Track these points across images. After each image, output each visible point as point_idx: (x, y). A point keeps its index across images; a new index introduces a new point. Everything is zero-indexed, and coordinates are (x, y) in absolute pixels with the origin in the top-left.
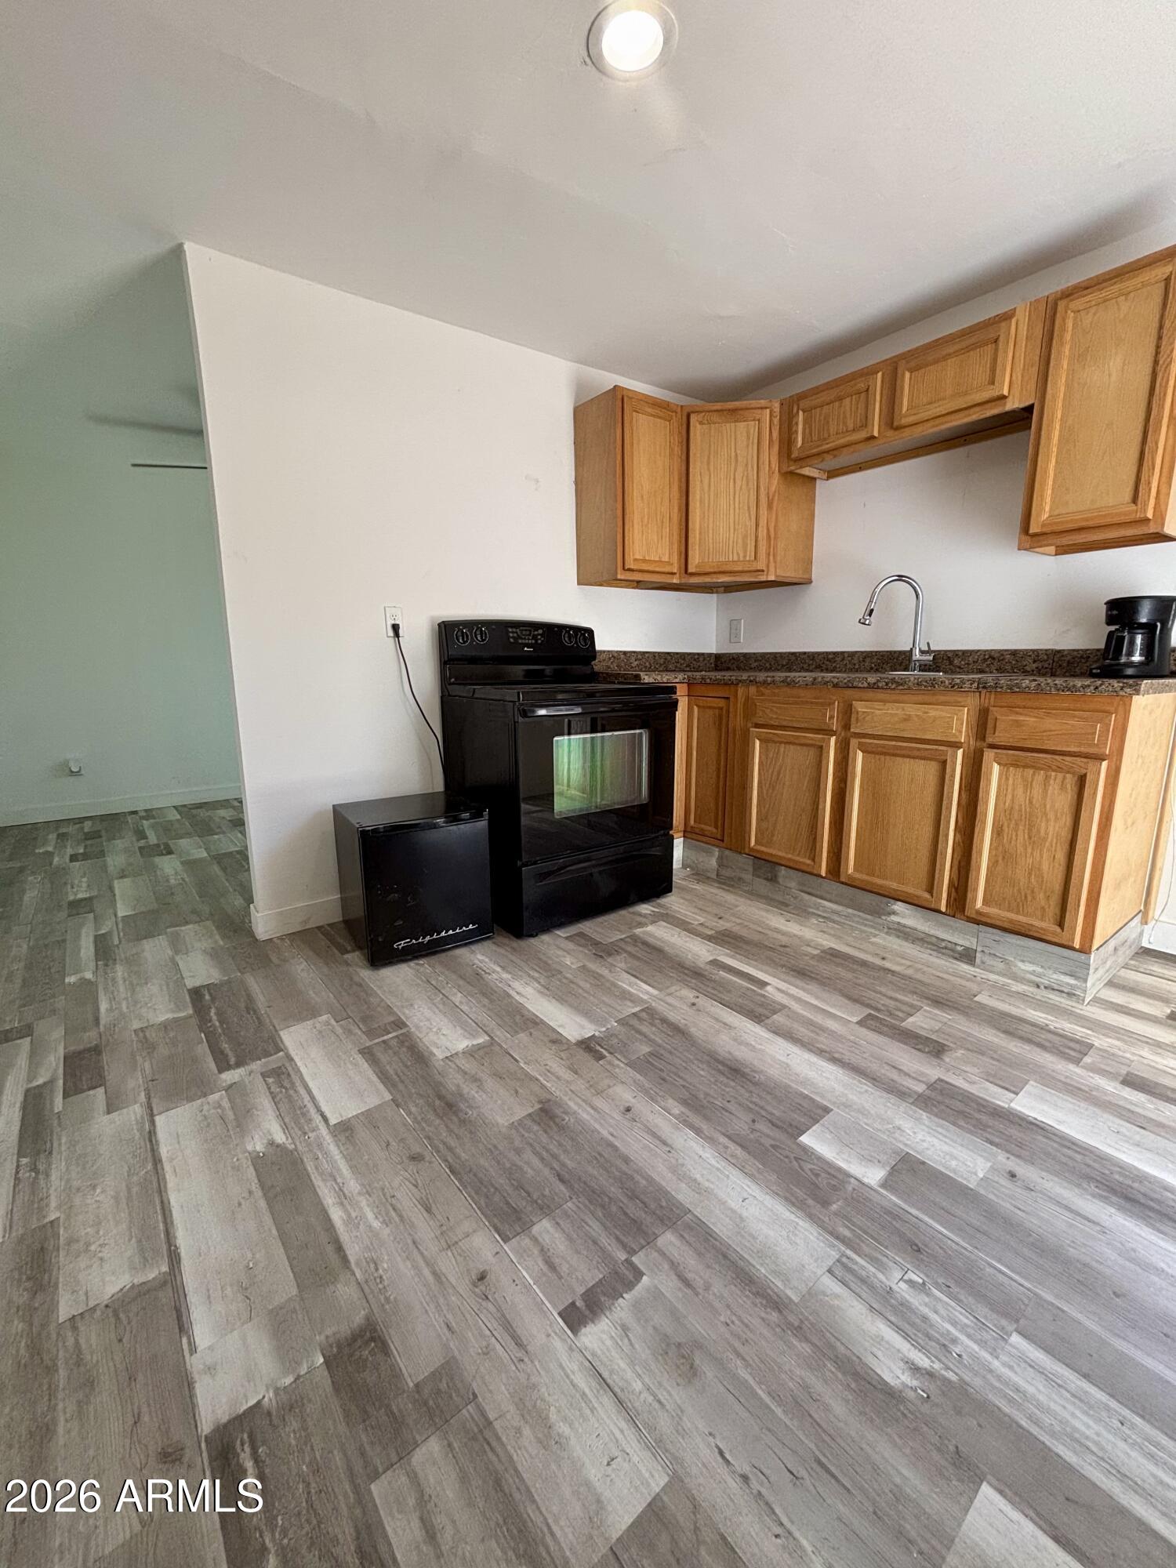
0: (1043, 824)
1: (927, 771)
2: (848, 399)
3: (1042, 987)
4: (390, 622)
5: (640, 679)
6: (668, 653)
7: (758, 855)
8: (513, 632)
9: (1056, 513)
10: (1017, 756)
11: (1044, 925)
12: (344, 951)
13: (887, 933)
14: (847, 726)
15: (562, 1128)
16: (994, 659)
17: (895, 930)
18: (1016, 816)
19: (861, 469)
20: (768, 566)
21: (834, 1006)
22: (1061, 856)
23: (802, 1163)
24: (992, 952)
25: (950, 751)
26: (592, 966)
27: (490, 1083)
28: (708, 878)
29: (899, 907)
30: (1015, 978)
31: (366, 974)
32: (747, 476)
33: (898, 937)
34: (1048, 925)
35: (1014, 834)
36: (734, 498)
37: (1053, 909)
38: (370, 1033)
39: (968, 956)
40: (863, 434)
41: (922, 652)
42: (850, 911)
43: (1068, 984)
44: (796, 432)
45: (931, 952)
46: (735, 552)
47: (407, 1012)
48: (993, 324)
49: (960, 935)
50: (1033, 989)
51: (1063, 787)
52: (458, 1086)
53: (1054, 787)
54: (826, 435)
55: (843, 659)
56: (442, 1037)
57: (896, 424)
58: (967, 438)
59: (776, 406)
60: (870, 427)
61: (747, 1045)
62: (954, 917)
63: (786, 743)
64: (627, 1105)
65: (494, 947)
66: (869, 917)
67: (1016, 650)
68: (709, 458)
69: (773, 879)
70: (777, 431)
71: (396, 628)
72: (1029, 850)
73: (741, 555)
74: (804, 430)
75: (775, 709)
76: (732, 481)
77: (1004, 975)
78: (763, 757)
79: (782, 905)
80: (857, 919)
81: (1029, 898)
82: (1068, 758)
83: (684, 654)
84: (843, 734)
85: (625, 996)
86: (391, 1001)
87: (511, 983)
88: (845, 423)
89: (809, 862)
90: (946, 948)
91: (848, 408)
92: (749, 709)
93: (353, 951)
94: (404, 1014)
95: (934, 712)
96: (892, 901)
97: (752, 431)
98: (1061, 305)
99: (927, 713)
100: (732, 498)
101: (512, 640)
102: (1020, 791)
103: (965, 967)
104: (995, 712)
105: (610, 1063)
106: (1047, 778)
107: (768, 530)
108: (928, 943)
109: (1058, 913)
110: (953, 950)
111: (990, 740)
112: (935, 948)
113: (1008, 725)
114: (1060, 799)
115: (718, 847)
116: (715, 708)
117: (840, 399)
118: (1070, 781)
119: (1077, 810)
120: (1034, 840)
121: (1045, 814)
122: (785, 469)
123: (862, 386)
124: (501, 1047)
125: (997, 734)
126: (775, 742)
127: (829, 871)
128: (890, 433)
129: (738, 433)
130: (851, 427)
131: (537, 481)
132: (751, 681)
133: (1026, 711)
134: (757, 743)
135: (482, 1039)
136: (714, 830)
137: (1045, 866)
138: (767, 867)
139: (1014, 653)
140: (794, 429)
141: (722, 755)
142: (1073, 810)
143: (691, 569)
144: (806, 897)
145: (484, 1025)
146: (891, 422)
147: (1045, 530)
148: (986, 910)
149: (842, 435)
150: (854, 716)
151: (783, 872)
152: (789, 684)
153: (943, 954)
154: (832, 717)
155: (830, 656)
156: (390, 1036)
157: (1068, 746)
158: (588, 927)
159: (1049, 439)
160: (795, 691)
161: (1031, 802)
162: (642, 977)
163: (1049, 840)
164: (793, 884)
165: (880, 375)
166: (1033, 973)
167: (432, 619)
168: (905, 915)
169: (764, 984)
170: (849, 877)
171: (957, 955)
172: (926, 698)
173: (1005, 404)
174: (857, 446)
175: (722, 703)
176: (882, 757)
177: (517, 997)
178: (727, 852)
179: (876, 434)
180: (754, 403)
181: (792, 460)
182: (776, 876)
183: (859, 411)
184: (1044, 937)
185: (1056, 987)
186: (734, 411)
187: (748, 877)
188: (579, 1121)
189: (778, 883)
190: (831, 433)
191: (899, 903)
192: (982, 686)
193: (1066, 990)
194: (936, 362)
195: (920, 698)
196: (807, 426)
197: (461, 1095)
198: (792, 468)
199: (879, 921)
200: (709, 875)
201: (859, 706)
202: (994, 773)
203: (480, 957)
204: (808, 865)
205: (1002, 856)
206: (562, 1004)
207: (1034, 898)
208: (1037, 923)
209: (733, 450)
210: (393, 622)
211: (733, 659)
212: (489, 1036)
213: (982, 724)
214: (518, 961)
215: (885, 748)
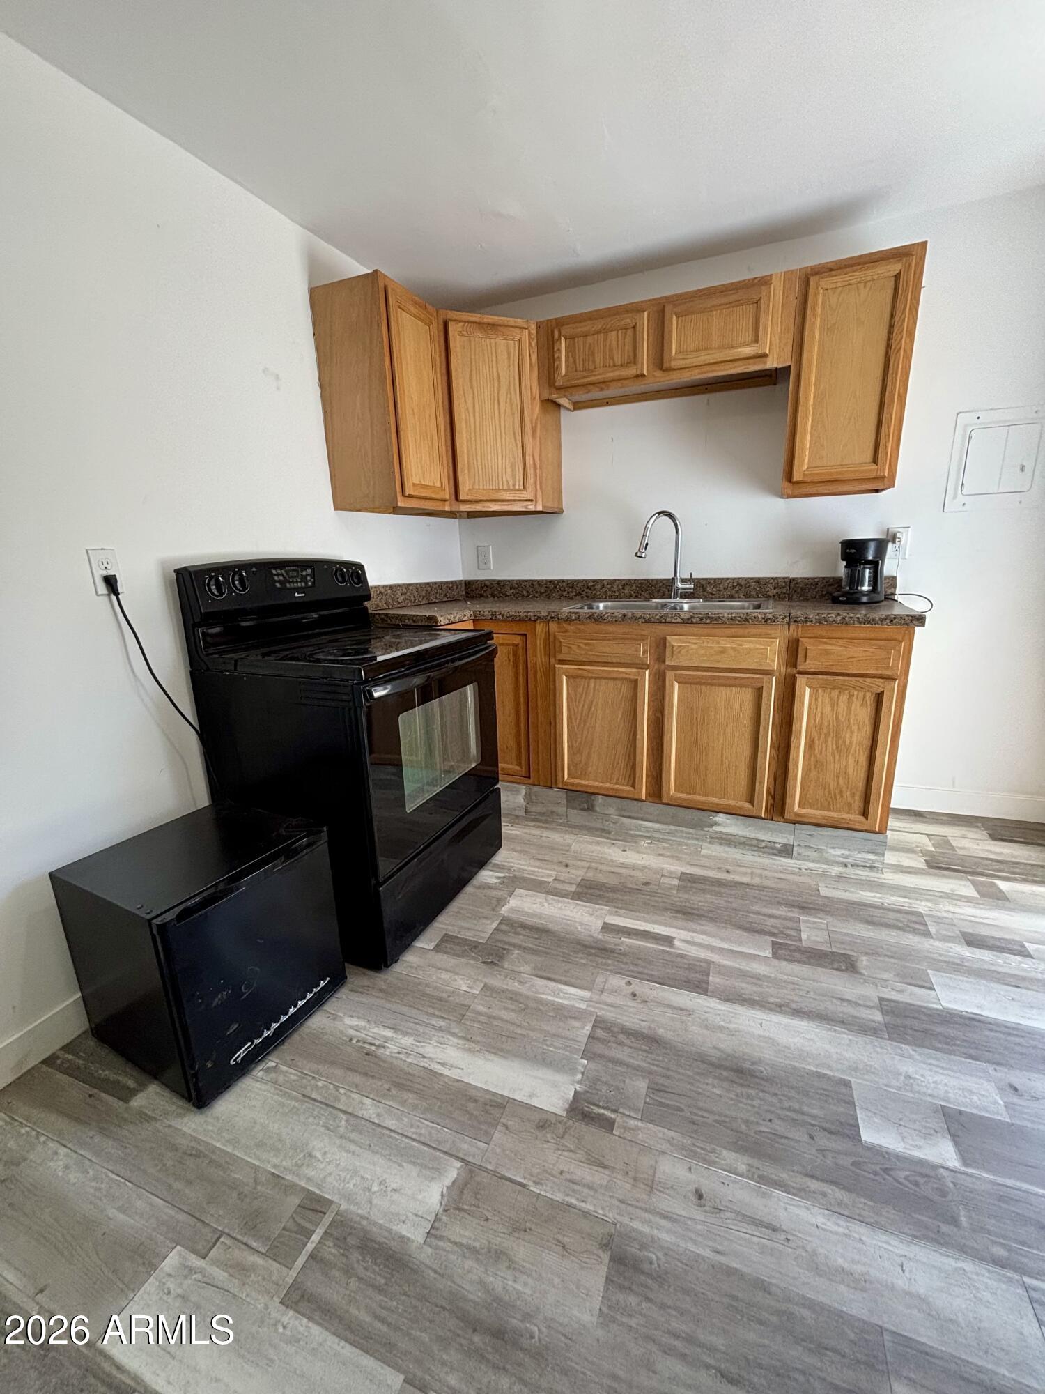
0: (848, 736)
1: (743, 698)
2: (614, 333)
3: (849, 866)
4: (100, 573)
5: (436, 622)
6: (428, 584)
7: (570, 788)
8: (278, 575)
9: (814, 465)
10: (827, 680)
11: (852, 817)
12: (126, 1095)
13: (710, 843)
14: (661, 659)
15: (660, 1278)
16: (741, 586)
17: (717, 838)
18: (825, 731)
19: (607, 404)
20: (536, 498)
21: (741, 944)
22: (863, 759)
23: (891, 1173)
24: (807, 844)
25: (765, 678)
26: (496, 982)
27: (521, 1250)
28: (517, 817)
29: (720, 818)
30: (827, 862)
31: (193, 1125)
32: (511, 399)
33: (721, 844)
34: (855, 818)
35: (824, 745)
36: (500, 422)
37: (857, 803)
38: (280, 1251)
39: (786, 851)
40: (632, 371)
41: (683, 581)
42: (673, 828)
43: (870, 860)
44: (559, 358)
45: (753, 853)
46: (504, 479)
47: (312, 1173)
48: (753, 285)
49: (778, 834)
50: (843, 869)
51: (863, 704)
52: (481, 1283)
53: (856, 704)
54: (592, 367)
55: (603, 587)
56: (395, 1196)
57: (665, 365)
58: (708, 387)
59: (534, 327)
60: (639, 366)
61: (721, 1029)
62: (772, 820)
63: (596, 678)
64: (692, 1187)
65: (355, 997)
66: (691, 831)
67: (759, 579)
68: (471, 375)
69: (590, 808)
70: (536, 354)
71: (111, 583)
72: (837, 757)
73: (511, 483)
74: (567, 357)
75: (581, 645)
76: (496, 402)
77: (818, 862)
78: (572, 693)
79: (604, 832)
80: (680, 834)
81: (838, 797)
82: (868, 680)
83: (442, 583)
84: (656, 666)
85: (563, 1014)
86: (269, 1162)
87: (421, 1051)
88: (612, 358)
89: (629, 788)
90: (766, 847)
91: (614, 343)
92: (552, 646)
93: (142, 1086)
94: (309, 1179)
95: (748, 644)
96: (714, 814)
97: (512, 351)
98: (813, 280)
99: (741, 645)
100: (497, 422)
101: (278, 585)
102: (828, 709)
103: (785, 861)
104: (805, 642)
105: (626, 1129)
106: (851, 696)
107: (534, 459)
108: (752, 845)
109: (862, 805)
110: (772, 848)
111: (801, 667)
112: (756, 849)
113: (816, 654)
114: (863, 714)
115: (524, 784)
116: (508, 645)
117: (605, 331)
118: (870, 700)
119: (875, 722)
120: (842, 749)
121: (849, 726)
122: (546, 396)
123: (627, 321)
124: (487, 1171)
125: (807, 662)
126: (585, 678)
127: (648, 794)
128: (659, 373)
129: (499, 351)
130: (618, 360)
131: (277, 377)
132: (552, 618)
133: (833, 641)
134: (565, 679)
135: (453, 1171)
136: (517, 768)
137: (850, 770)
138: (582, 798)
139: (758, 581)
140: (556, 356)
141: (522, 692)
142: (873, 721)
143: (462, 496)
144: (625, 821)
145: (440, 1143)
146: (660, 362)
147: (806, 479)
148: (804, 811)
149: (610, 369)
150: (668, 651)
151: (600, 800)
152: (595, 620)
153: (764, 853)
154: (645, 651)
155: (590, 585)
156: (316, 1238)
157: (867, 670)
158: (445, 923)
159: (807, 398)
160: (602, 627)
161: (837, 718)
162: (557, 977)
163: (853, 748)
164: (612, 811)
165: (646, 313)
166: (842, 856)
167: (163, 564)
168: (726, 825)
169: (669, 940)
170: (672, 798)
171: (775, 852)
172: (740, 631)
173: (765, 363)
174: (625, 382)
175: (517, 640)
176: (699, 687)
177: (446, 1072)
178: (536, 789)
179: (645, 372)
180: (511, 321)
181: (555, 387)
182: (593, 806)
183: (626, 348)
184: (853, 827)
185: (860, 864)
186: (494, 326)
187: (561, 810)
188: (667, 1251)
189: (596, 811)
190: (598, 366)
191: (721, 815)
192: (792, 621)
193: (868, 865)
194: (704, 311)
195: (733, 631)
196: (570, 354)
197: (498, 1299)
198: (555, 396)
199: (702, 832)
200: (517, 813)
201: (673, 641)
202: (805, 695)
203: (348, 1021)
204: (629, 791)
205: (815, 764)
206: (505, 1058)
207: (842, 796)
208: (845, 816)
209: (495, 370)
210: (105, 573)
211: (485, 585)
212: (458, 1158)
213: (793, 652)
214: (404, 1009)
215: (700, 679)
